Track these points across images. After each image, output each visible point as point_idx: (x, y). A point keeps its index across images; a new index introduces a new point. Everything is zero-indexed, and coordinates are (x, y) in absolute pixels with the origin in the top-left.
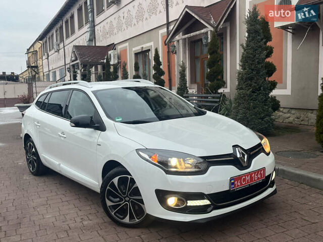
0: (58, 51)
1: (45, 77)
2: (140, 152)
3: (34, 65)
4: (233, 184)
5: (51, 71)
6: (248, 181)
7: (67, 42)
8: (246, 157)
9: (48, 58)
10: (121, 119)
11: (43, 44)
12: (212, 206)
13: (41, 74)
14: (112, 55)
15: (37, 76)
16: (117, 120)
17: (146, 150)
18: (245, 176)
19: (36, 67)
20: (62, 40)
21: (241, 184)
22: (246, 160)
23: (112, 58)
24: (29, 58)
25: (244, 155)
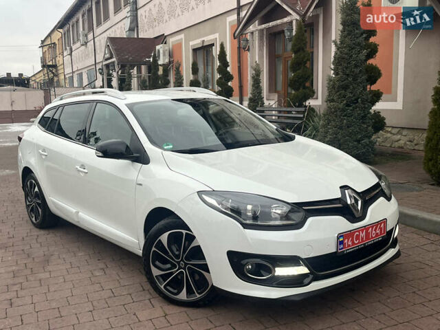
0: (85, 44)
1: (67, 81)
2: (204, 196)
3: (50, 63)
4: (341, 243)
5: (76, 73)
6: (362, 238)
7: (98, 31)
8: (360, 203)
9: (71, 54)
10: (171, 146)
11: (65, 34)
12: (311, 276)
13: (62, 77)
14: (161, 52)
15: (56, 79)
16: (165, 147)
17: (212, 193)
18: (359, 232)
19: (55, 66)
20: (91, 29)
21: (353, 243)
22: (359, 208)
23: (161, 55)
24: (44, 53)
25: (356, 201)
